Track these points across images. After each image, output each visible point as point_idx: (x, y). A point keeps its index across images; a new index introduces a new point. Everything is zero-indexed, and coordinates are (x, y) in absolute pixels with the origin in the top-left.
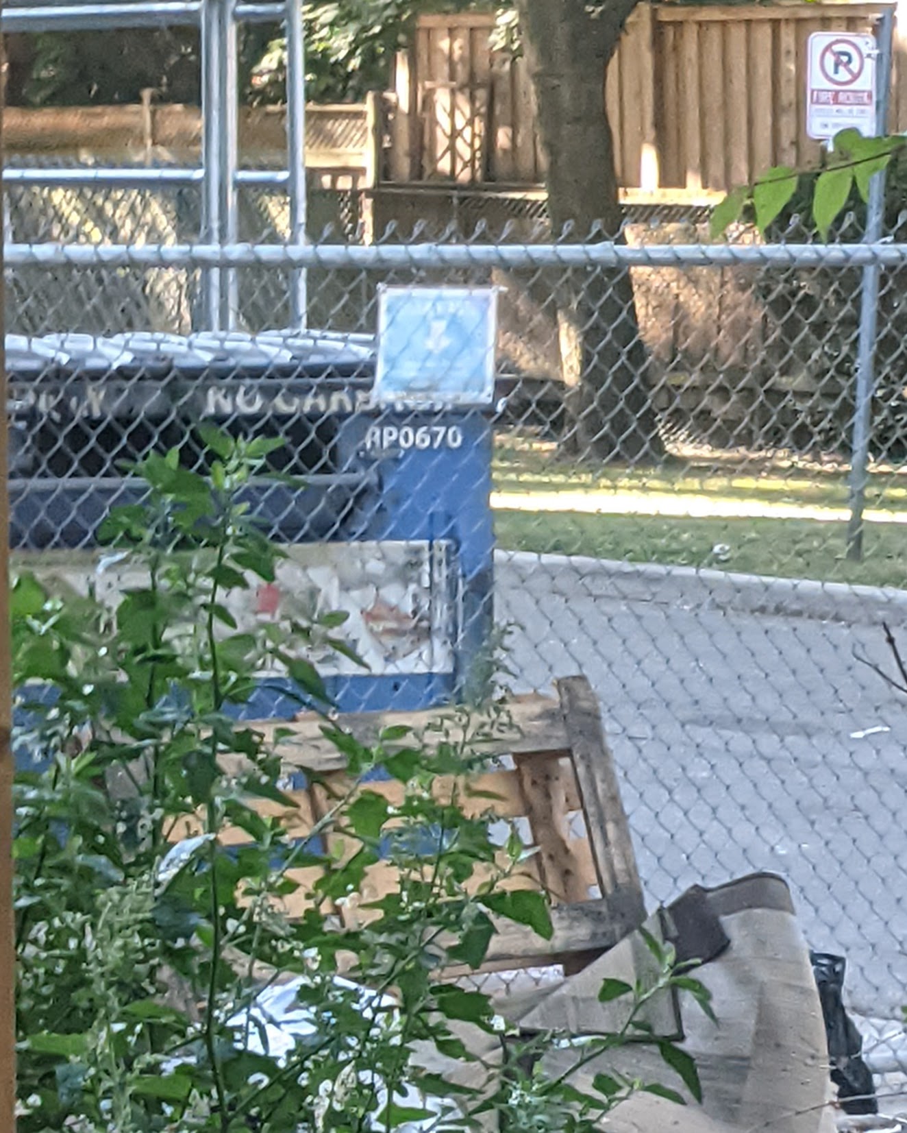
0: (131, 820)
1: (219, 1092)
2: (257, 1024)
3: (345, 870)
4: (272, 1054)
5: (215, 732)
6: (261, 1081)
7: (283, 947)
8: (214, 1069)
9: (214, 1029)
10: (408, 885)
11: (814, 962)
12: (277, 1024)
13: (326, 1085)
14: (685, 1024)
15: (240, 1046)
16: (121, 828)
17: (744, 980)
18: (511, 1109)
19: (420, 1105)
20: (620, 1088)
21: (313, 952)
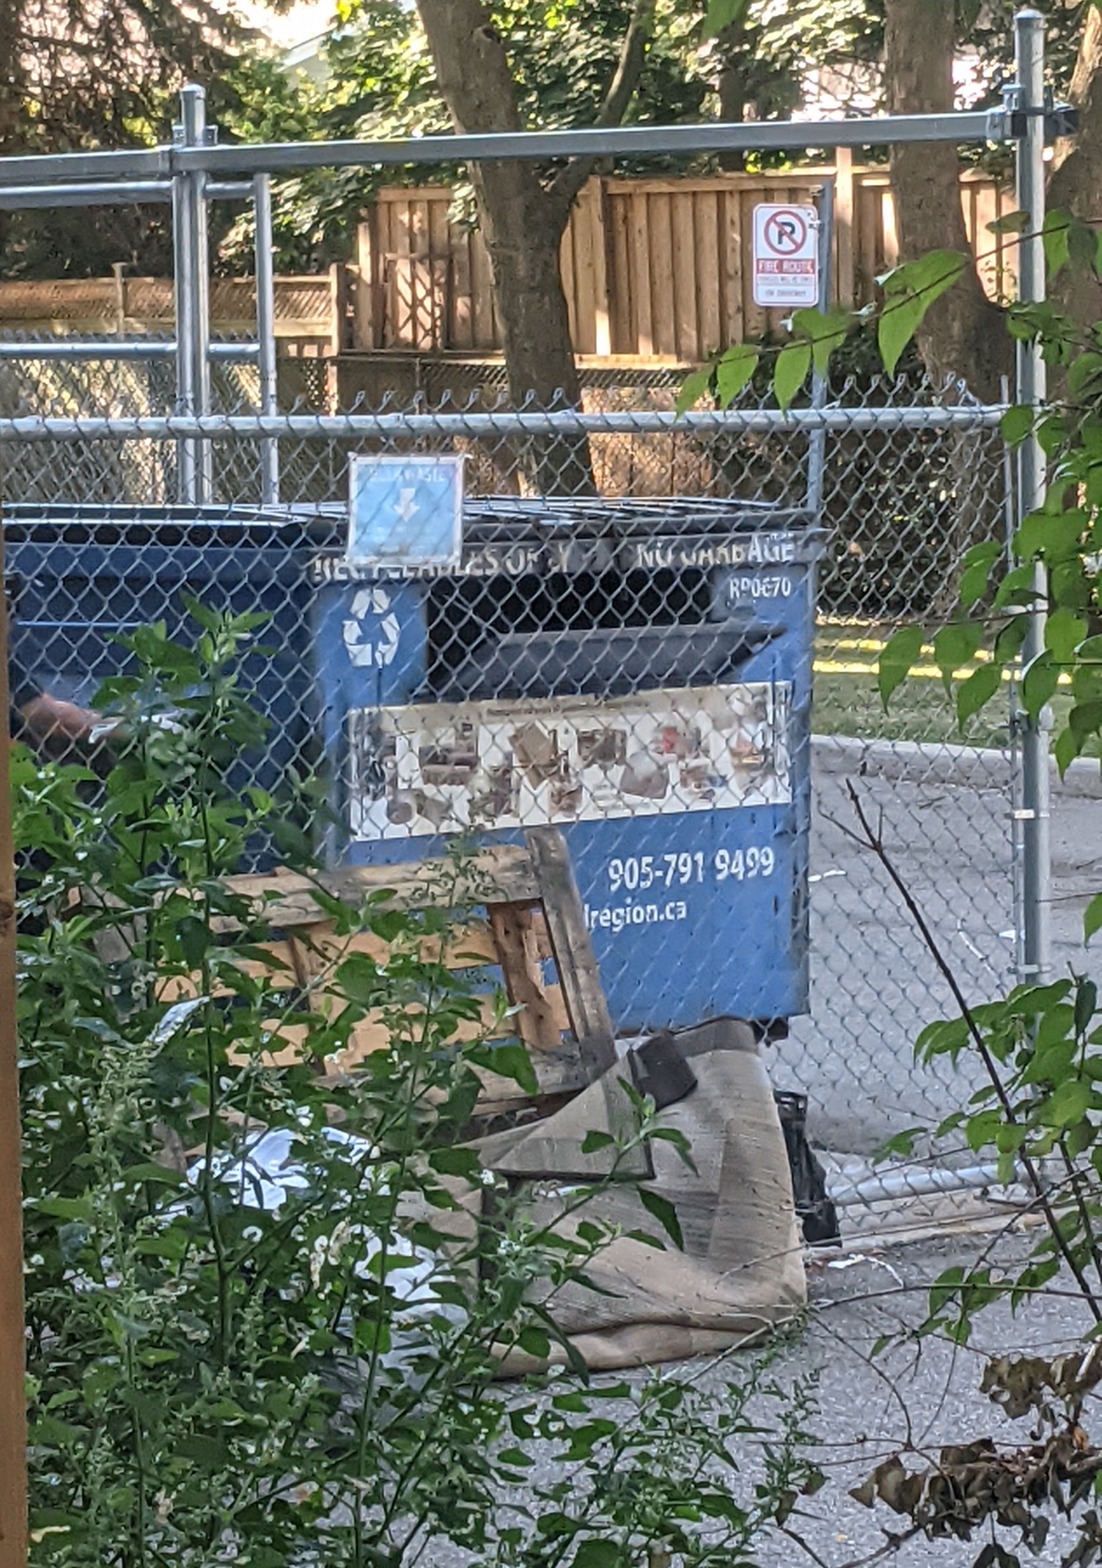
0: (126, 981)
1: (216, 1246)
2: (253, 1180)
3: (333, 1027)
4: (266, 1207)
5: (207, 896)
6: (255, 1234)
7: (276, 1106)
8: (210, 1222)
9: (212, 1185)
10: (398, 1046)
11: (777, 1100)
12: (269, 1179)
13: (322, 1241)
14: (655, 1163)
15: (236, 1202)
16: (116, 990)
17: (711, 1118)
18: (500, 1259)
19: (409, 1254)
20: (603, 1235)
21: (305, 1110)
